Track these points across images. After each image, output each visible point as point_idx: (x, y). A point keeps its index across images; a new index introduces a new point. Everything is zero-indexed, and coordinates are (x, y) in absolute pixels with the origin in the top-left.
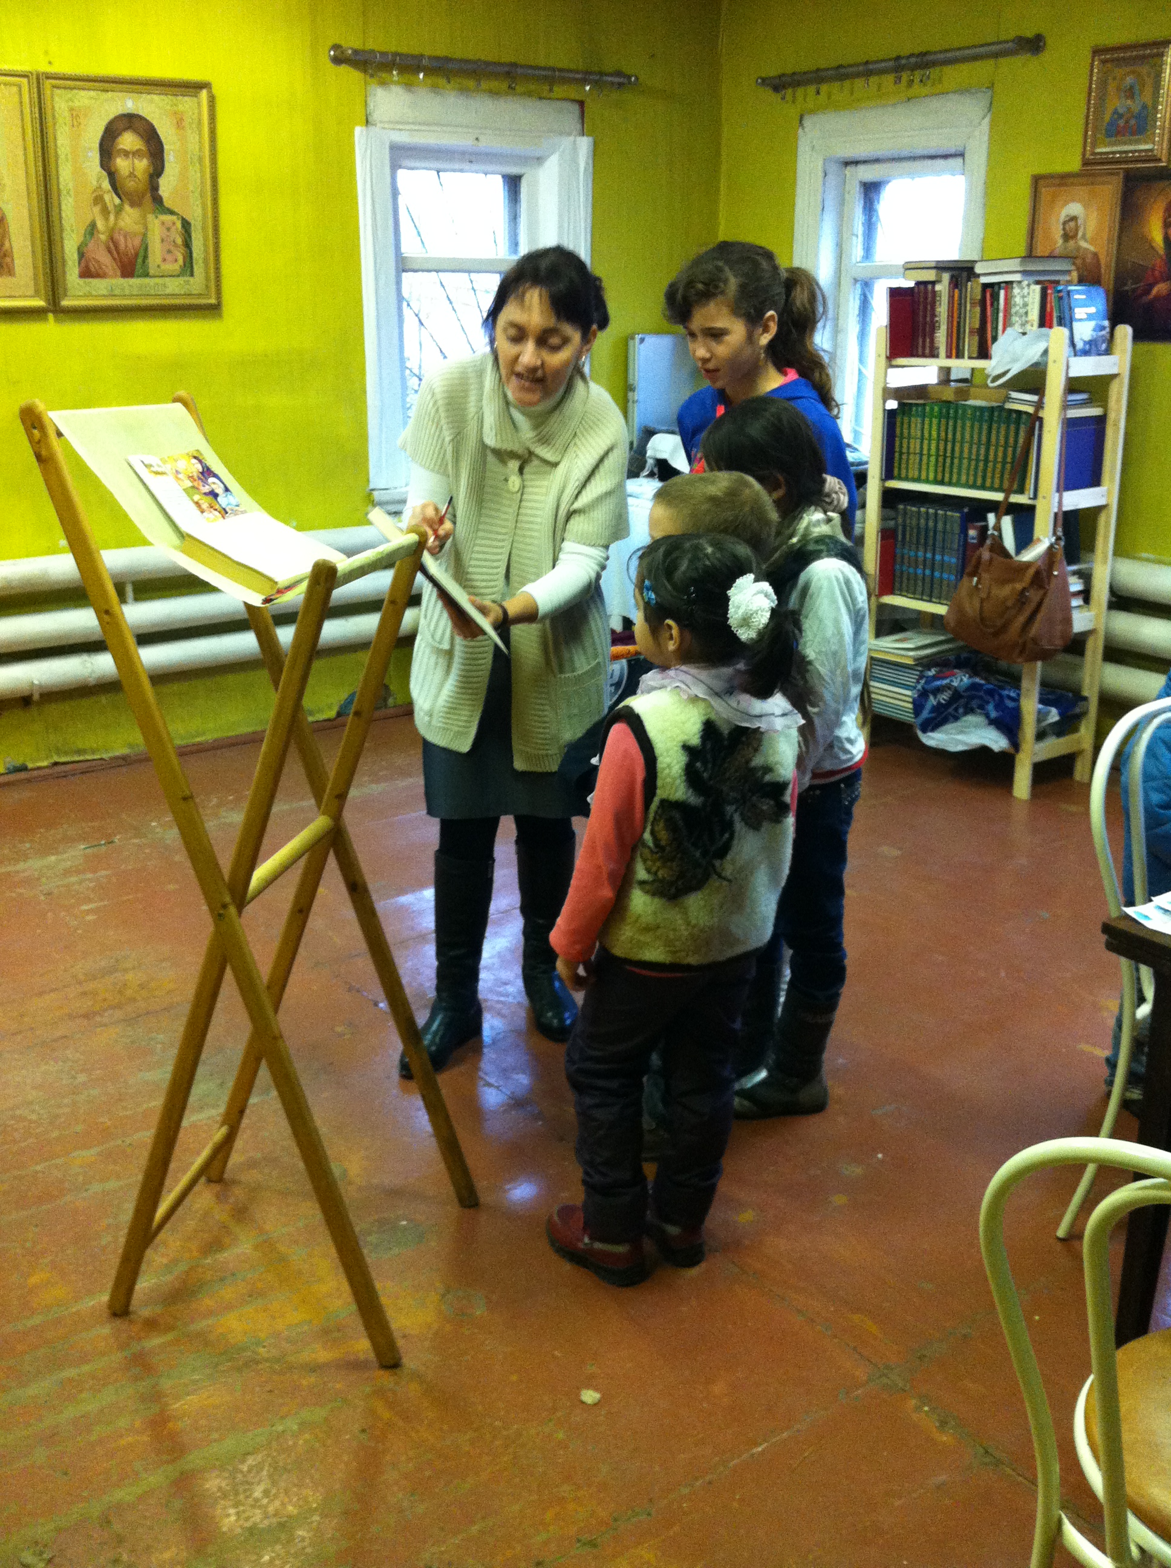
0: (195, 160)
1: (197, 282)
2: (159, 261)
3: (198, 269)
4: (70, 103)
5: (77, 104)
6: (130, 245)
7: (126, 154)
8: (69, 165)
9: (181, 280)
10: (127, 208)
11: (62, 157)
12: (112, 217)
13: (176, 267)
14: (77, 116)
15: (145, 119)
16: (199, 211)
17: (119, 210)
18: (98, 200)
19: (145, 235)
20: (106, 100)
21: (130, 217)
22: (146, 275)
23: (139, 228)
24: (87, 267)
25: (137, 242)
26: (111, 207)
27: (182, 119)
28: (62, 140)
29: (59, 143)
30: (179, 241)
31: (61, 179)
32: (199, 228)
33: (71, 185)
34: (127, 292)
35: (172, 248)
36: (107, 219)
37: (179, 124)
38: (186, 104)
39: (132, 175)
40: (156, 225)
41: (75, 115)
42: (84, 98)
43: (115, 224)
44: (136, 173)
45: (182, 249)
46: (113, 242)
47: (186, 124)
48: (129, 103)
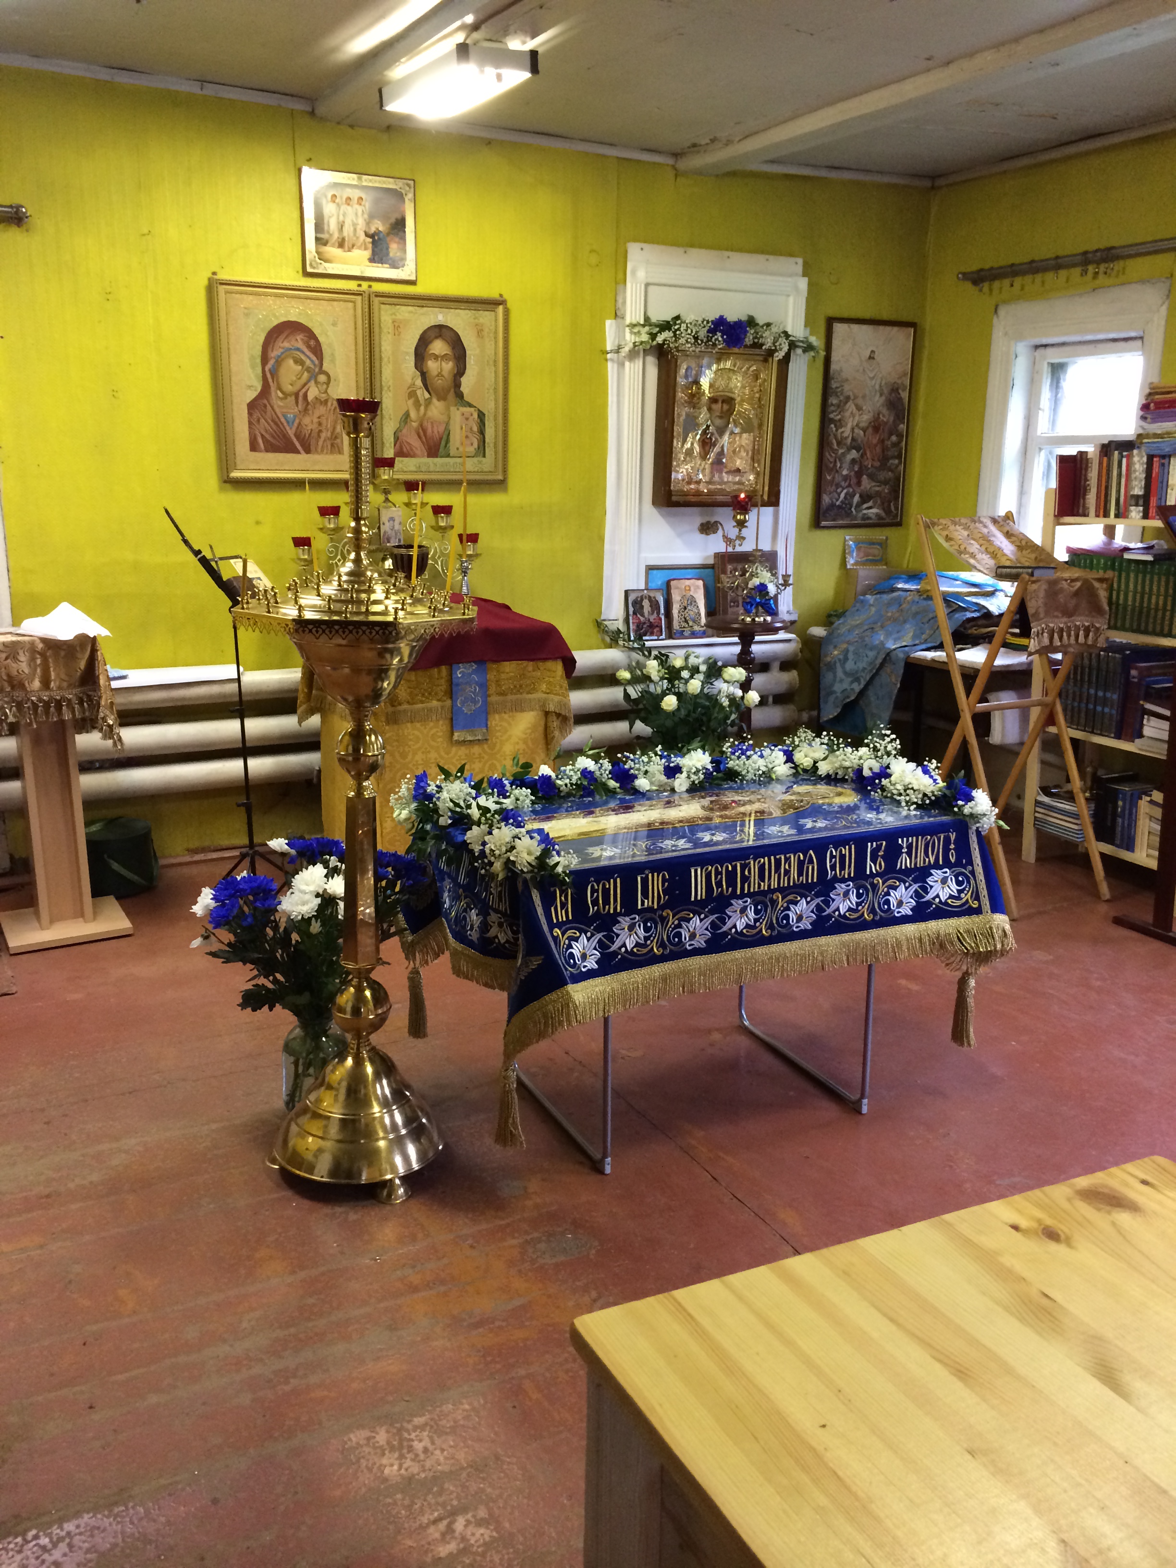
0: (491, 363)
1: (488, 462)
2: (458, 444)
3: (489, 451)
4: (394, 317)
5: (399, 317)
6: (436, 432)
7: (436, 357)
8: (390, 366)
9: (475, 460)
10: (435, 401)
11: (385, 360)
12: (422, 408)
13: (471, 450)
14: (399, 326)
15: (452, 329)
16: (492, 405)
17: (428, 402)
18: (412, 394)
19: (448, 424)
20: (422, 314)
21: (437, 409)
22: (448, 456)
23: (444, 418)
24: (401, 447)
25: (442, 429)
26: (422, 401)
27: (482, 330)
28: (386, 345)
29: (383, 348)
30: (475, 429)
31: (383, 379)
32: (492, 418)
33: (391, 383)
34: (431, 470)
35: (470, 435)
36: (418, 410)
37: (480, 333)
38: (485, 317)
39: (440, 375)
40: (457, 414)
41: (398, 327)
42: (404, 312)
43: (425, 414)
44: (444, 373)
45: (478, 436)
46: (423, 429)
47: (485, 333)
48: (439, 317)
